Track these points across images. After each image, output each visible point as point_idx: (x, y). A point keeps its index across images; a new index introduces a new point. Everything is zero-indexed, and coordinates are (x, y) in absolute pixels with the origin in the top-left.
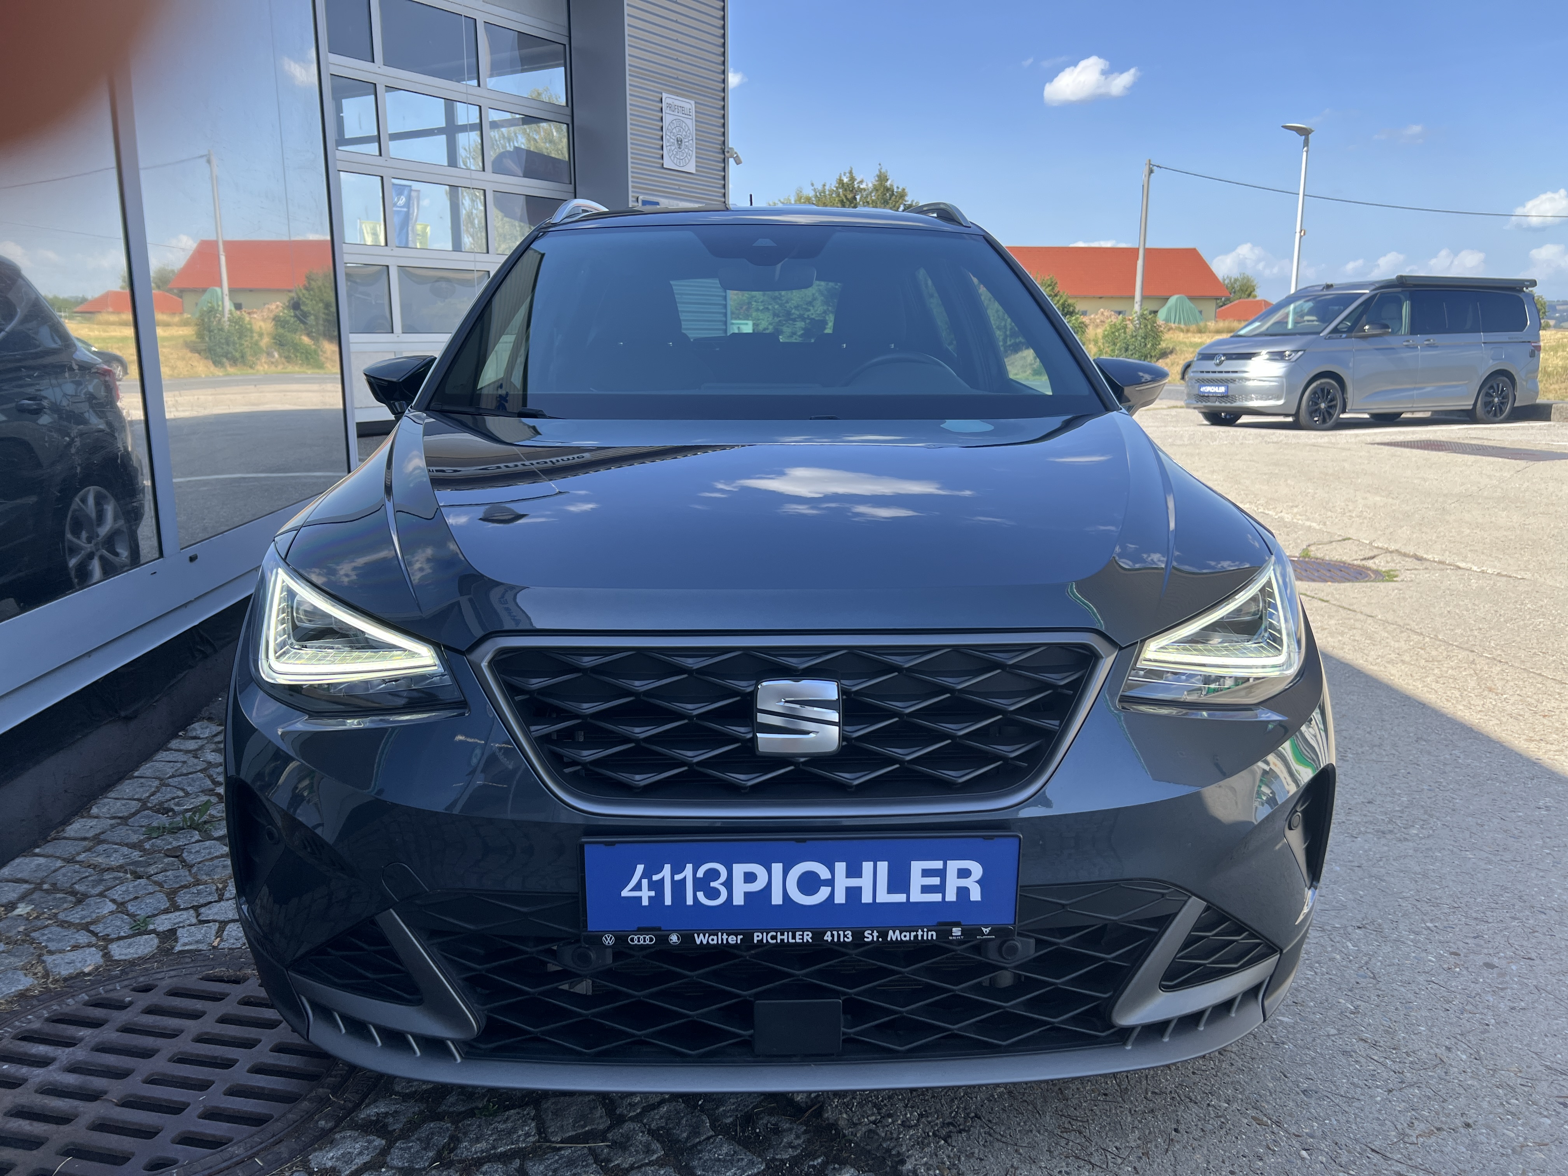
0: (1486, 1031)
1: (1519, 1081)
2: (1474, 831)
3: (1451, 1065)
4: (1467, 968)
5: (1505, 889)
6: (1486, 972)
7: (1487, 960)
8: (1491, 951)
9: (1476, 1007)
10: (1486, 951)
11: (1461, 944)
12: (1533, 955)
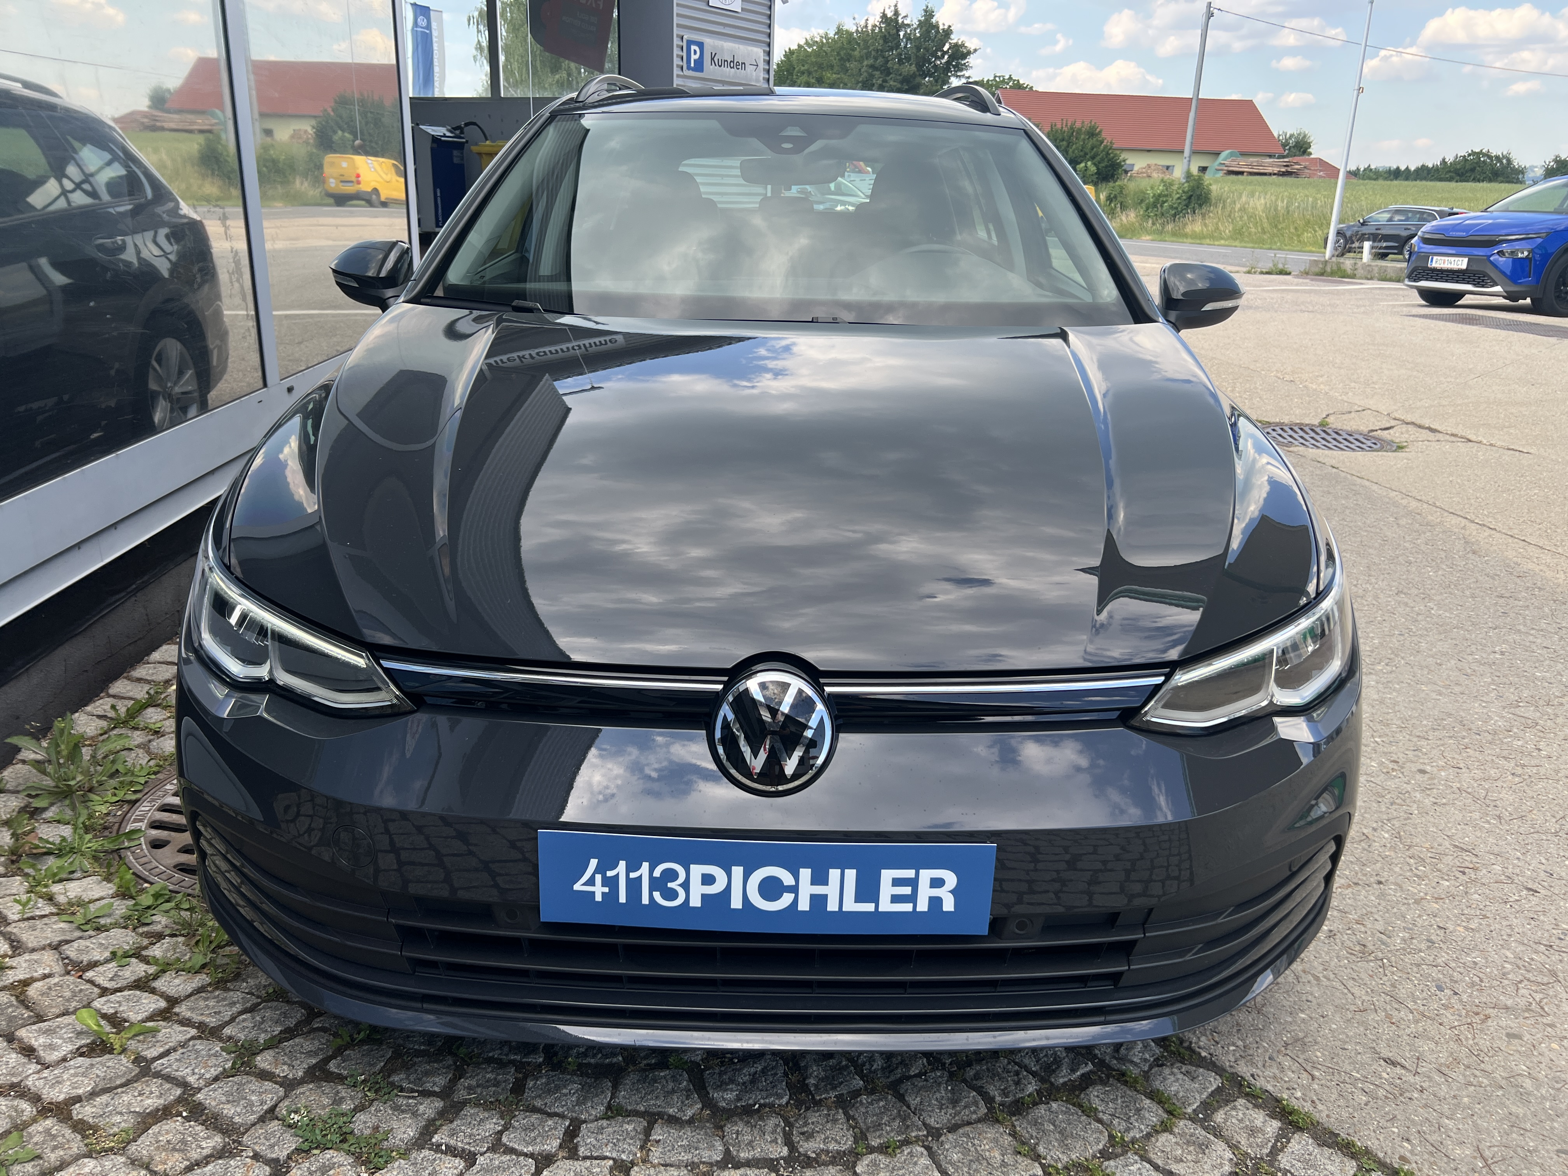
0: (1409, 818)
1: (1429, 855)
2: (1432, 668)
3: (1375, 841)
4: (1403, 773)
5: (1450, 715)
6: (1419, 776)
7: (1422, 767)
8: (1426, 761)
9: (1404, 801)
10: (1421, 761)
11: (1401, 755)
12: (1461, 766)
